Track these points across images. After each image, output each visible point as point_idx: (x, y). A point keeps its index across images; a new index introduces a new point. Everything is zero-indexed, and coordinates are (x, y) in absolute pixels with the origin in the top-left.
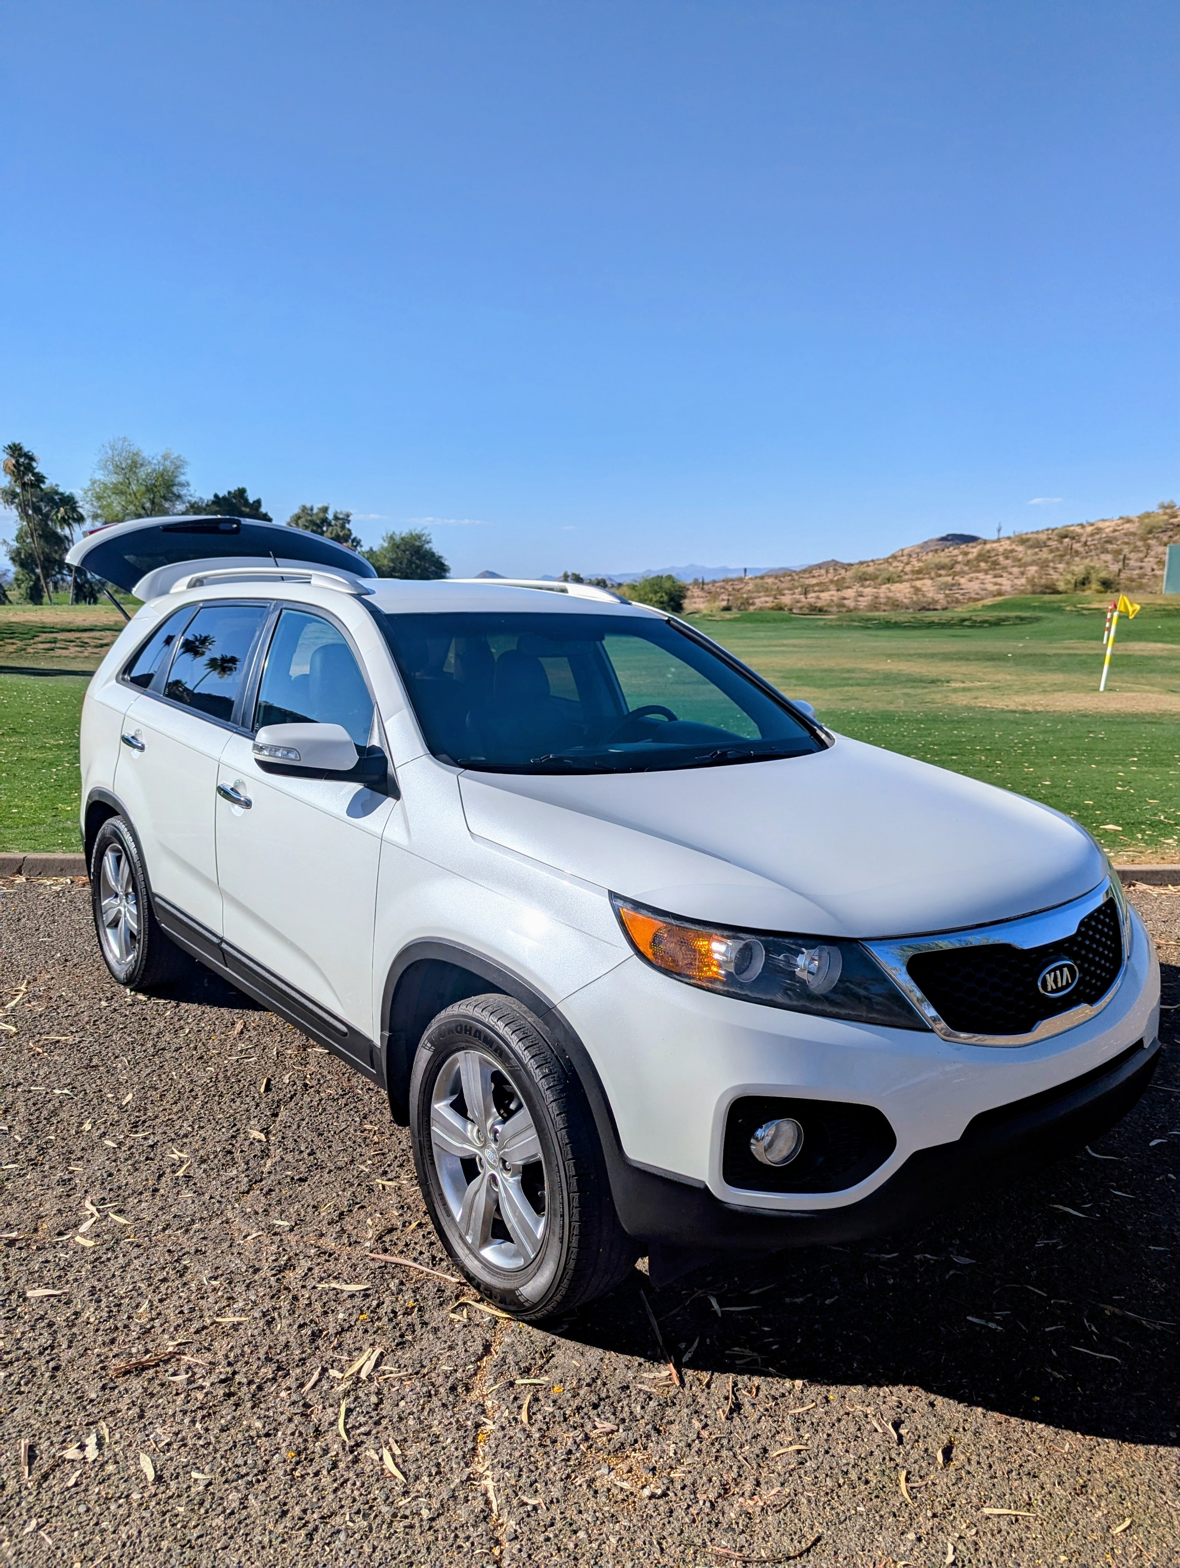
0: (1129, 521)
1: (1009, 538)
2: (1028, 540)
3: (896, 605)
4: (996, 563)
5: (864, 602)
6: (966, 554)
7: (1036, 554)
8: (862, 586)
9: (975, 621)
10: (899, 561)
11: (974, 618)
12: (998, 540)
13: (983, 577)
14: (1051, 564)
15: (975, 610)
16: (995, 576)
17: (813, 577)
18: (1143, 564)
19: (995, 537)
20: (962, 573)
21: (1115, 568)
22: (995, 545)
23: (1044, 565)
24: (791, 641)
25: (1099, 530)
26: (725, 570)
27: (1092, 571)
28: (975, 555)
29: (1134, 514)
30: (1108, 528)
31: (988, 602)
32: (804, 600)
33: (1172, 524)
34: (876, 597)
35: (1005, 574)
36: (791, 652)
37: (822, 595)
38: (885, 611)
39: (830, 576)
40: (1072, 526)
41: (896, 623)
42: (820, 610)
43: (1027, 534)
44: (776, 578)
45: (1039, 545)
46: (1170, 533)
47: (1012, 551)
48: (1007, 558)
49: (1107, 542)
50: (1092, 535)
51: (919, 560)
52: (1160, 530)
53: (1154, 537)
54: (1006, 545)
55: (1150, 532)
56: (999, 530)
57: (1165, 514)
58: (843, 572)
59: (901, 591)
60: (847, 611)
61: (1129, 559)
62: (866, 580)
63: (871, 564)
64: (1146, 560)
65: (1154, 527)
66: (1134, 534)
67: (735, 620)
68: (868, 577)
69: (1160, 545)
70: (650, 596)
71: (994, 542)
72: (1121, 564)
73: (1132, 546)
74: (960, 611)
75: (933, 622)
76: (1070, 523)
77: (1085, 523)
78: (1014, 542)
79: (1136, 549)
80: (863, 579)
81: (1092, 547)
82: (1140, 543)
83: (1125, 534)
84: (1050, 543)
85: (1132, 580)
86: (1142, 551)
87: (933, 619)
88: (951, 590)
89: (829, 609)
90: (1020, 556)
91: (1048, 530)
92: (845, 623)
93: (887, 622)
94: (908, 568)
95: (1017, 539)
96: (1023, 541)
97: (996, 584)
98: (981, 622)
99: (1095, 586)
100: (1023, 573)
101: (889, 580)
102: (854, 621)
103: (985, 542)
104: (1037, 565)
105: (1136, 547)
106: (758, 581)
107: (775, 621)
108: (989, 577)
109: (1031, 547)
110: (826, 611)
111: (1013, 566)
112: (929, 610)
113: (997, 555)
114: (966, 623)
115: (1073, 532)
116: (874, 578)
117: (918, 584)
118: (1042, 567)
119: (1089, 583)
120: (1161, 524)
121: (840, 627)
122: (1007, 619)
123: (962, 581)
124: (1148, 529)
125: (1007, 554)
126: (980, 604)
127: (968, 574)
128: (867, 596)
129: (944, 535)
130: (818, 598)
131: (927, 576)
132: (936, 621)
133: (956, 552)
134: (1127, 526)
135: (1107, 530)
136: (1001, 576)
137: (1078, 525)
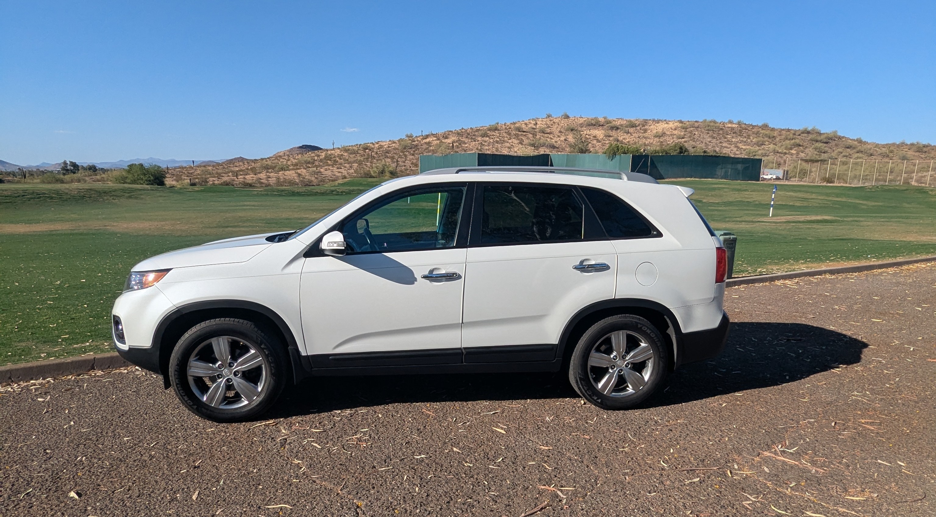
0: (394, 143)
1: (339, 148)
2: (349, 150)
3: (291, 183)
4: (335, 161)
5: (272, 181)
6: (318, 156)
7: (355, 157)
8: (267, 172)
9: (338, 192)
10: (283, 159)
11: (338, 190)
12: (334, 149)
13: (332, 169)
14: (363, 163)
15: (335, 186)
16: (338, 168)
17: (236, 166)
18: (405, 164)
19: (332, 148)
20: (321, 167)
21: (394, 165)
22: (332, 152)
23: (360, 163)
24: (248, 203)
25: (381, 147)
26: (174, 161)
27: (385, 167)
28: (323, 156)
29: (396, 139)
30: (385, 145)
31: (340, 181)
32: (236, 179)
33: (413, 145)
34: (278, 179)
35: (342, 167)
36: (257, 209)
37: (246, 177)
38: (285, 186)
39: (246, 166)
40: (368, 143)
41: (298, 193)
42: (250, 185)
43: (347, 146)
44: (213, 166)
45: (355, 152)
46: (414, 149)
47: (342, 155)
48: (340, 159)
49: (387, 152)
50: (379, 149)
51: (294, 159)
52: (409, 148)
53: (407, 151)
54: (338, 152)
55: (405, 148)
56: (333, 145)
57: (410, 140)
58: (253, 164)
59: (291, 174)
60: (265, 186)
61: (399, 161)
62: (268, 169)
63: (268, 160)
64: (406, 162)
65: (406, 146)
66: (397, 149)
67: (202, 191)
68: (269, 167)
69: (410, 155)
70: (142, 177)
71: (331, 150)
72: (396, 163)
73: (398, 155)
74: (327, 186)
75: (317, 192)
76: (367, 142)
77: (374, 143)
78: (342, 150)
79: (400, 157)
80: (267, 168)
81: (380, 155)
82: (401, 154)
83: (394, 149)
84: (360, 152)
85: (401, 171)
86: (403, 158)
87: (317, 190)
88: (317, 175)
89: (255, 185)
90: (347, 158)
91: (357, 145)
92: (269, 193)
93: (293, 192)
94: (289, 163)
95: (343, 149)
96: (346, 150)
97: (339, 172)
98: (341, 192)
99: (388, 174)
100: (351, 167)
101: (282, 169)
102: (274, 191)
103: (327, 150)
104: (357, 163)
105: (400, 155)
106: (203, 168)
107: (226, 191)
108: (335, 168)
109: (351, 153)
110: (254, 186)
111: (345, 163)
112: (310, 185)
113: (335, 157)
114: (334, 193)
115: (369, 146)
116: (273, 168)
117: (299, 171)
118: (360, 164)
119: (385, 173)
120: (409, 145)
121: (267, 195)
122: (353, 191)
123: (322, 170)
124: (404, 147)
125: (340, 157)
126: (336, 183)
127: (324, 167)
128: (273, 178)
129: (301, 145)
130: (244, 178)
131: (302, 167)
132: (319, 192)
133: (313, 155)
134: (394, 145)
135: (385, 147)
136: (341, 168)
137: (371, 143)
